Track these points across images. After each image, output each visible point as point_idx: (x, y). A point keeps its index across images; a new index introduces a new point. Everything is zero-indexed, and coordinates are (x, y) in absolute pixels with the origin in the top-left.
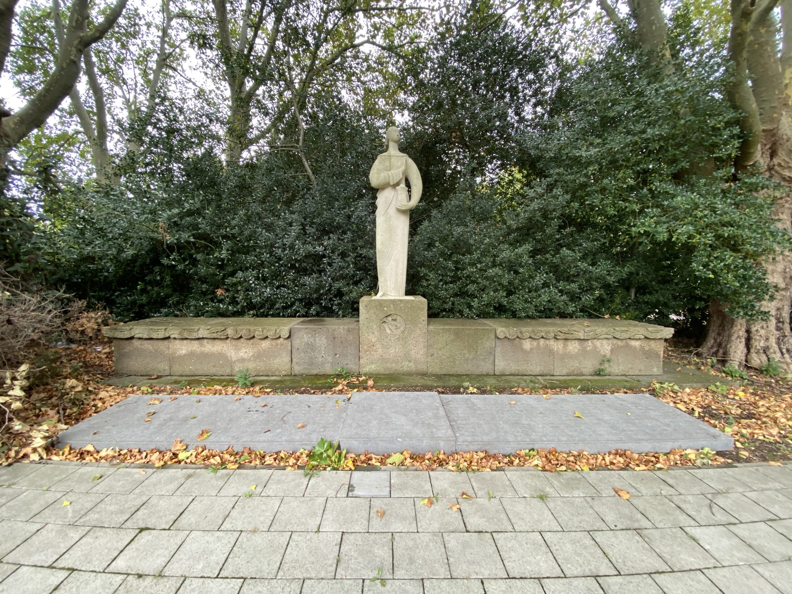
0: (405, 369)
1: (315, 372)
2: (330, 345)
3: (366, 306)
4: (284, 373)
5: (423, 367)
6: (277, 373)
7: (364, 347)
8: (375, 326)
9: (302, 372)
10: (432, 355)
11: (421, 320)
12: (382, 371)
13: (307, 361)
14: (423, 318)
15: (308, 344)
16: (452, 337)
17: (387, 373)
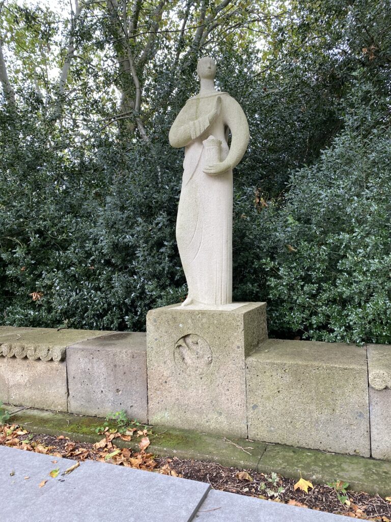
0: (213, 425)
1: (93, 412)
2: (110, 375)
3: (155, 321)
4: (60, 408)
5: (239, 427)
6: (52, 408)
7: (153, 384)
8: (167, 352)
9: (79, 410)
10: (255, 407)
11: (235, 347)
12: (179, 424)
13: (84, 395)
14: (238, 344)
15: (84, 372)
16: (288, 379)
17: (186, 428)
